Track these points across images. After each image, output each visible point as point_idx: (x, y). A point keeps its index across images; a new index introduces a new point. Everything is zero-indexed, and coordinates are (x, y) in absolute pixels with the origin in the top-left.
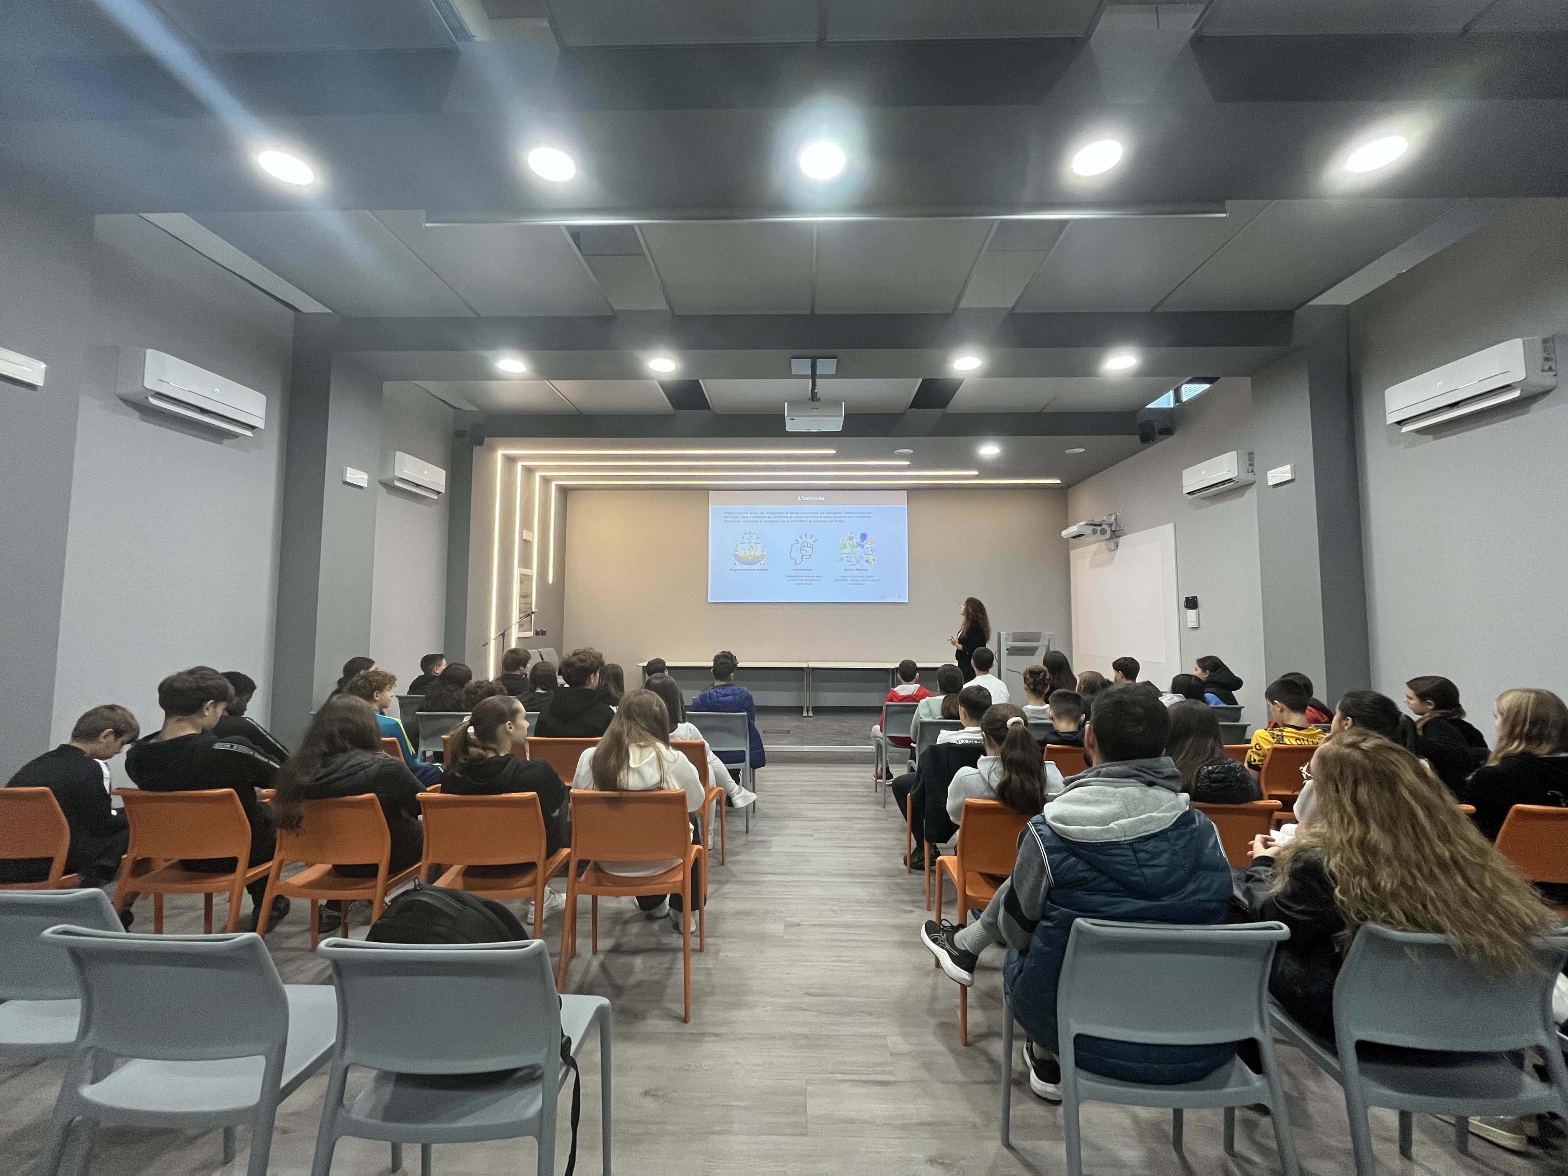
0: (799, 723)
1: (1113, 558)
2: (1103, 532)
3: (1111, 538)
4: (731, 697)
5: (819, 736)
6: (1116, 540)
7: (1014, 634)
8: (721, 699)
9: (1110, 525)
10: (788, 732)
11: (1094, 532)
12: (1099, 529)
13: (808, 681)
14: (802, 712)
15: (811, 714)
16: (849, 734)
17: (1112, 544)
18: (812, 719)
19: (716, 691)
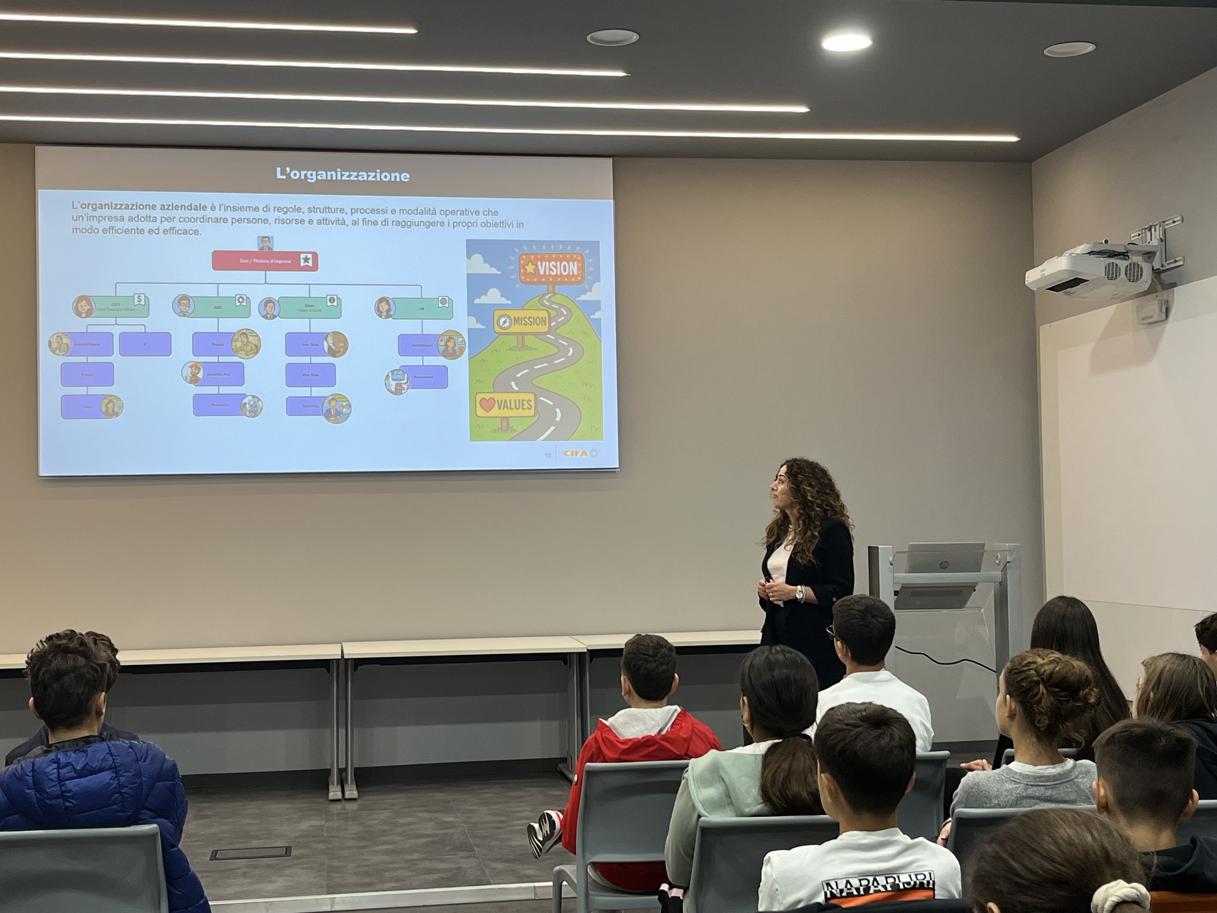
0: (315, 822)
1: (1155, 343)
2: (1134, 273)
3: (1151, 291)
4: (105, 777)
5: (378, 858)
6: (1164, 295)
7: (915, 550)
8: (70, 784)
9: (1149, 255)
10: (288, 851)
11: (1112, 274)
12: (1122, 264)
13: (343, 695)
14: (326, 788)
15: (352, 792)
16: (465, 847)
17: (1153, 307)
18: (353, 806)
19: (57, 761)
